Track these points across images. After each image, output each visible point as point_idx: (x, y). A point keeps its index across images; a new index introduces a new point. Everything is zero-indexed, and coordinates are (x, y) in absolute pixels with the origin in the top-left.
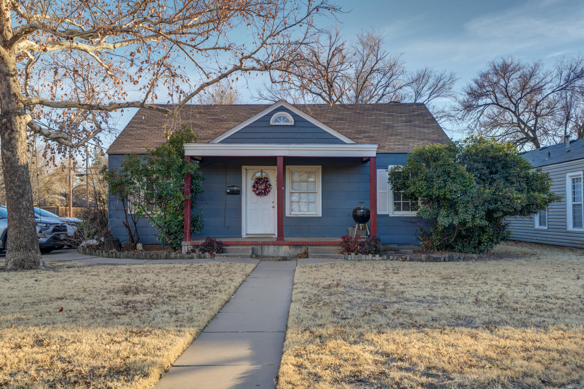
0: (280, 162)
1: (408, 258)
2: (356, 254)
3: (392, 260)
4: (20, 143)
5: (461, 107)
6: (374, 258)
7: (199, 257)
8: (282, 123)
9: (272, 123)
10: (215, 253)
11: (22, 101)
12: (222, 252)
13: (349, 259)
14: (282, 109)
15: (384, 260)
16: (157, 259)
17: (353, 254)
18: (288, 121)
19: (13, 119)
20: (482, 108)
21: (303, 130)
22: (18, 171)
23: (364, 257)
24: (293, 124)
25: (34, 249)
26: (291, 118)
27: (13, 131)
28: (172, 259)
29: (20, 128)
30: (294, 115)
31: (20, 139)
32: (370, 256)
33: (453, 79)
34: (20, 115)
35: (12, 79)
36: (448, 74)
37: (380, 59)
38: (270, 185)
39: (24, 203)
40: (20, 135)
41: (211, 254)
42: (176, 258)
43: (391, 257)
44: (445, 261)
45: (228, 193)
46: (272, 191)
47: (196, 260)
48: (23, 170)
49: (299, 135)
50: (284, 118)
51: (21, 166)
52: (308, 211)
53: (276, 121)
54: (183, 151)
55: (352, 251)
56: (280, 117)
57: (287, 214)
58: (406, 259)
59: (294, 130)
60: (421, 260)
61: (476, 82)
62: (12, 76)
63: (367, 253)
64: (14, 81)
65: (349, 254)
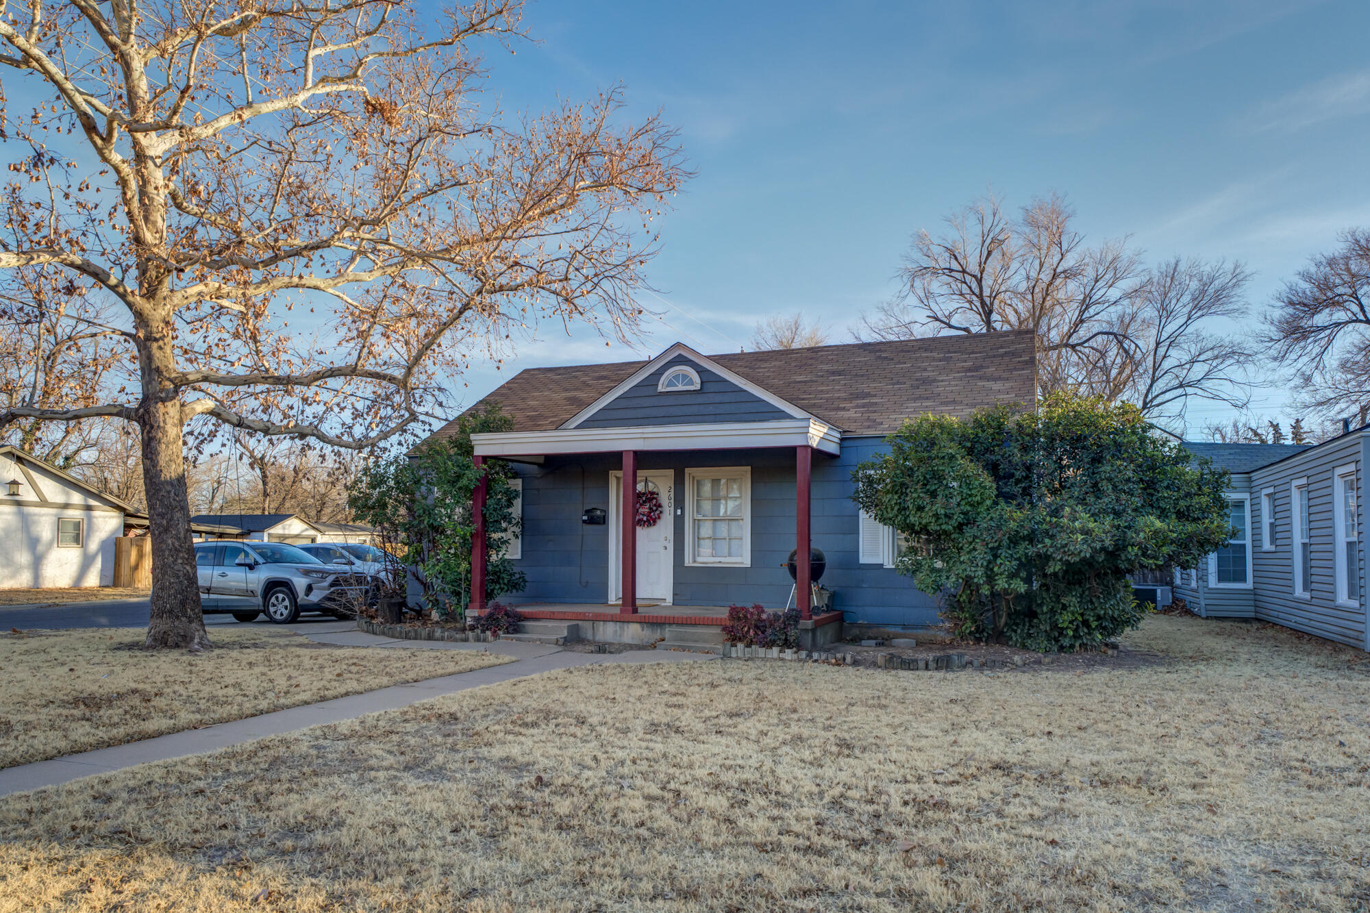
0: (628, 462)
1: (848, 659)
2: (749, 645)
3: (816, 661)
4: (163, 446)
5: (1275, 334)
6: (781, 655)
7: (478, 640)
8: (680, 388)
9: (660, 388)
10: (501, 633)
11: (169, 379)
12: (516, 631)
13: (734, 655)
14: (681, 360)
15: (800, 660)
16: (415, 639)
17: (740, 646)
18: (691, 382)
19: (152, 409)
20: (1328, 332)
21: (719, 398)
22: (160, 490)
23: (761, 652)
24: (698, 387)
25: (185, 615)
26: (696, 378)
27: (152, 427)
28: (437, 640)
29: (164, 421)
30: (701, 371)
31: (164, 440)
32: (775, 650)
33: (1240, 277)
34: (163, 401)
35: (155, 345)
36: (1229, 266)
37: (1067, 251)
38: (660, 506)
39: (170, 542)
40: (165, 433)
41: (495, 634)
42: (442, 639)
43: (815, 655)
44: (927, 668)
45: (584, 522)
46: (663, 516)
47: (472, 643)
48: (169, 488)
49: (711, 409)
50: (685, 376)
51: (166, 482)
52: (730, 555)
53: (670, 384)
54: (472, 447)
55: (740, 640)
56: (676, 377)
57: (688, 562)
58: (844, 659)
59: (700, 399)
60: (875, 665)
61: (1307, 277)
62: (156, 340)
63: (769, 644)
64: (160, 348)
65: (732, 646)
